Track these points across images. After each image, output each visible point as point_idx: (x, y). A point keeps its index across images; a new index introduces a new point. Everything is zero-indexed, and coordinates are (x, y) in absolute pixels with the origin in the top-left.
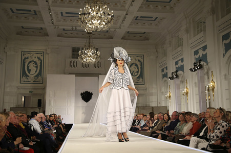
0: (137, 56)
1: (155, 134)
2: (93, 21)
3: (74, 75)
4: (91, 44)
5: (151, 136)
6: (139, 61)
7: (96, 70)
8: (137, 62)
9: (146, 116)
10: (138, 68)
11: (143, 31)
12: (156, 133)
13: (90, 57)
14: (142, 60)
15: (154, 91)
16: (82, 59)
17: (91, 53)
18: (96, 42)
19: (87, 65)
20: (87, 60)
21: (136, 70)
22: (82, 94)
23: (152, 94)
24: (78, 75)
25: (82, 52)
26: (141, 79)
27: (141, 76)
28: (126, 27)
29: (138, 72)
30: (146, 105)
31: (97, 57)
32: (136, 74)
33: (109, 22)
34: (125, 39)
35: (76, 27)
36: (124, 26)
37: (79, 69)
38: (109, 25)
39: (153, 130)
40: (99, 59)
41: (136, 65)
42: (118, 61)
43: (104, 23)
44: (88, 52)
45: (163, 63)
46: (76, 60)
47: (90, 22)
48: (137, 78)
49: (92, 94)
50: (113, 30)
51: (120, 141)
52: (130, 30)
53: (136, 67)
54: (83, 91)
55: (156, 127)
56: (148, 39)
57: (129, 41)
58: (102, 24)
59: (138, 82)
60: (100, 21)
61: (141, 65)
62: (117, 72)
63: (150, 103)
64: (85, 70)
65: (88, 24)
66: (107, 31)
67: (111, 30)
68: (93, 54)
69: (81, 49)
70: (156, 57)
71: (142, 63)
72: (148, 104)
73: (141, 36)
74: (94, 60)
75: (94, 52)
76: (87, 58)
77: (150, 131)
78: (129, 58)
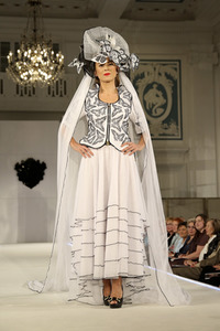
0: (164, 63)
1: (212, 274)
4: (39, 33)
5: (201, 279)
6: (168, 76)
8: (163, 81)
9: (185, 224)
10: (165, 96)
12: (214, 270)
13: (36, 68)
14: (176, 77)
15: (208, 156)
16: (17, 73)
17: (40, 59)
18: (52, 27)
19: (30, 90)
20: (29, 76)
21: (161, 101)
22: (17, 167)
23: (202, 165)
25: (16, 54)
26: (173, 126)
27: (174, 117)
29: (164, 107)
30: (188, 193)
31: (56, 69)
32: (160, 111)
34: (130, 19)
37: (10, 100)
40: (61, 74)
41: (161, 88)
42: (98, 68)
44: (32, 54)
48: (163, 122)
49: (43, 166)
51: (106, 303)
53: (160, 93)
54: (21, 157)
56: (192, 18)
57: (141, 23)
59: (167, 132)
61: (174, 89)
62: (93, 101)
63: (199, 190)
64: (25, 103)
68: (45, 59)
69: (12, 46)
70: (214, 66)
71: (175, 82)
72: (192, 190)
73: (173, 10)
74: (48, 77)
75: (50, 54)
76: (31, 72)
77: (198, 265)
78: (134, 59)
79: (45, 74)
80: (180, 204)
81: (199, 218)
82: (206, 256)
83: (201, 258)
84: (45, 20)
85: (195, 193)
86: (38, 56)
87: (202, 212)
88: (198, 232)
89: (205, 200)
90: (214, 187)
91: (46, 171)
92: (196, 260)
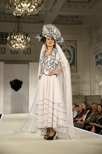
0: (70, 41)
1: (88, 126)
2: (22, 4)
3: (3, 63)
4: (20, 30)
5: (84, 129)
6: (72, 47)
7: (26, 57)
8: (69, 49)
9: (78, 106)
10: (70, 55)
11: (76, 14)
12: (89, 125)
13: (19, 43)
14: (74, 46)
15: (87, 79)
16: (11, 45)
17: (20, 39)
18: (25, 27)
19: (16, 52)
20: (16, 46)
22: (11, 83)
23: (85, 83)
24: (7, 62)
25: (11, 37)
26: (73, 67)
27: (74, 63)
28: (58, 10)
29: (70, 59)
30: (79, 93)
31: (27, 43)
33: (39, 5)
35: (3, 10)
36: (55, 9)
37: (8, 56)
38: (40, 9)
39: (86, 122)
40: (29, 46)
41: (68, 51)
42: (47, 40)
43: (34, 7)
44: (17, 38)
45: (97, 49)
46: (4, 46)
47: (19, 6)
49: (21, 82)
50: (44, 13)
52: (62, 14)
53: (68, 54)
54: (12, 79)
55: (89, 118)
56: (81, 24)
58: (32, 8)
59: (71, 69)
60: (29, 4)
61: (74, 52)
63: (83, 92)
64: (14, 57)
65: (17, 8)
66: (38, 15)
67: (42, 13)
68: (22, 40)
69: (9, 34)
70: (90, 43)
71: (74, 49)
72: (81, 92)
73: (74, 20)
74: (23, 47)
75: (24, 38)
76: (17, 45)
77: (83, 123)
78: (62, 39)
79: (22, 46)
80: (76, 98)
81: (83, 104)
82: (86, 119)
83: (84, 120)
84: (23, 24)
85: (82, 94)
86: (20, 38)
87: (84, 101)
88: (83, 109)
89: (86, 97)
90: (90, 91)
91: (22, 85)
92: (82, 121)
